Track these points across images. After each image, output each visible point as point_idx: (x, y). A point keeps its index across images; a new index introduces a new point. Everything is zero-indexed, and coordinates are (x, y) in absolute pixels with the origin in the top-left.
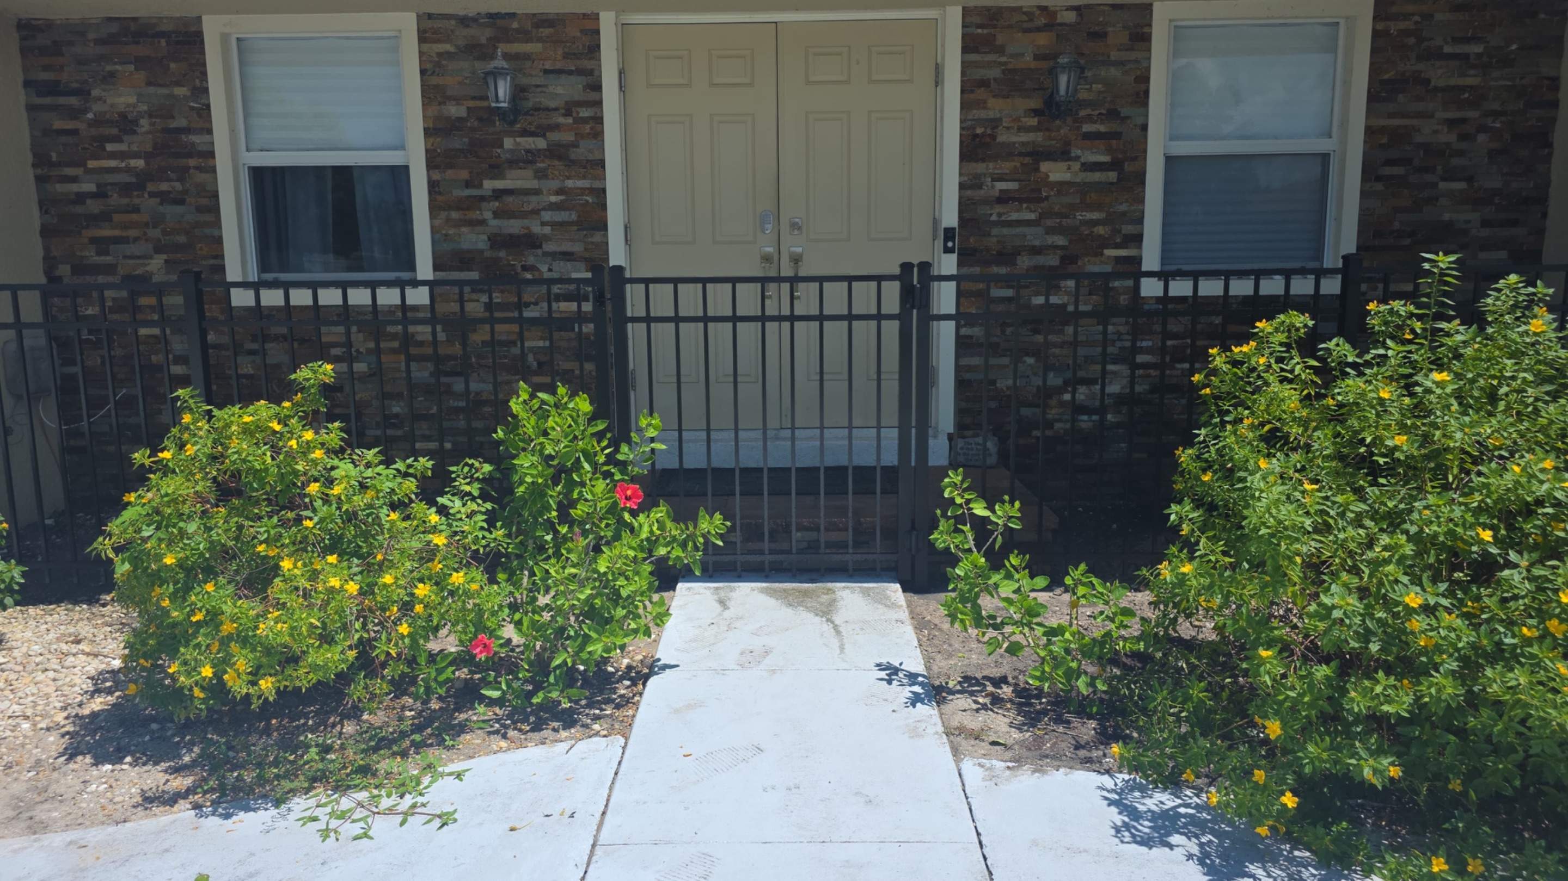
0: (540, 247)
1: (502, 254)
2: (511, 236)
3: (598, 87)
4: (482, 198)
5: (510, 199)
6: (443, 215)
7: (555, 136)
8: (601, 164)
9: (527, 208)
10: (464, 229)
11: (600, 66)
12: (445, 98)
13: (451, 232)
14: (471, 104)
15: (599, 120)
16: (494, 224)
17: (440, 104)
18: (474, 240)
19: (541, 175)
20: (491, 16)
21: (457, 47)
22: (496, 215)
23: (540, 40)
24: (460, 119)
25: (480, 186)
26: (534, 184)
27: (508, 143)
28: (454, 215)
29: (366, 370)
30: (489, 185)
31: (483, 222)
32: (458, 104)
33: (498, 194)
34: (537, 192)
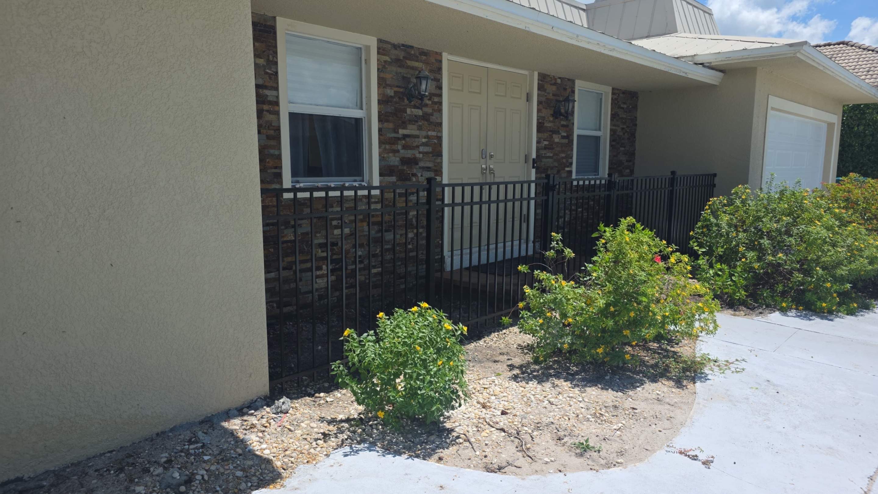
0: (418, 164)
1: (405, 168)
2: (409, 158)
3: (440, 88)
4: (399, 139)
5: (408, 139)
6: (383, 146)
7: (426, 109)
8: (440, 124)
9: (415, 144)
10: (391, 155)
11: (442, 78)
12: (387, 86)
13: (385, 156)
14: (396, 89)
15: (440, 103)
16: (402, 151)
17: (384, 88)
18: (394, 160)
19: (420, 128)
20: (403, 45)
21: (391, 59)
22: (405, 147)
23: (421, 61)
24: (391, 97)
25: (398, 132)
26: (416, 132)
27: (409, 111)
28: (388, 147)
29: (349, 232)
30: (402, 132)
31: (398, 151)
32: (391, 89)
33: (405, 136)
34: (417, 137)
